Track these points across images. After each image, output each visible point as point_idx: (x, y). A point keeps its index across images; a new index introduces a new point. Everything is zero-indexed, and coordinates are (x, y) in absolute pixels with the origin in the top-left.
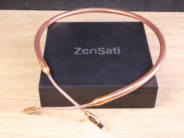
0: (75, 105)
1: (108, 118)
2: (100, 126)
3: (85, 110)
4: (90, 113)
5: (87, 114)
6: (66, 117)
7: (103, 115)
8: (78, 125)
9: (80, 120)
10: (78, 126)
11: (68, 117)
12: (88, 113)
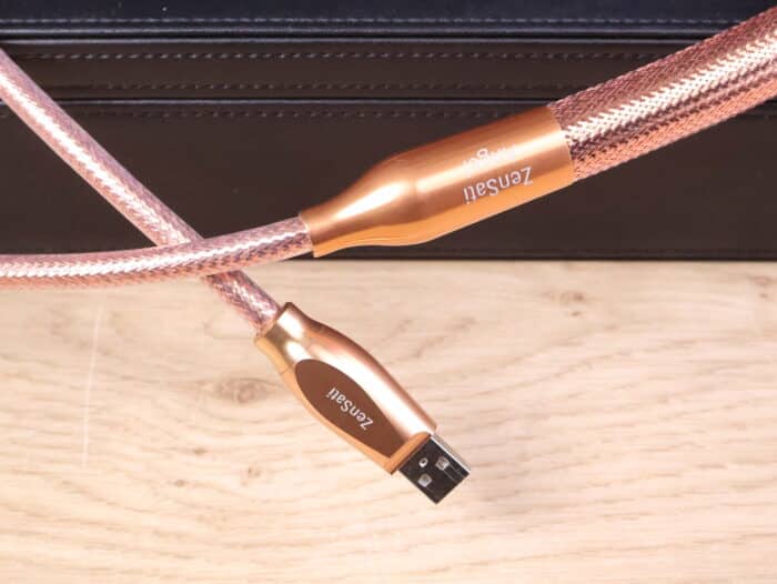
0: (153, 238)
1: (517, 360)
2: (431, 470)
3: (264, 296)
4: (314, 326)
5: (277, 338)
6: (84, 345)
7: (464, 325)
8: (199, 439)
9: (231, 382)
10: (199, 452)
11: (106, 352)
12: (289, 323)
